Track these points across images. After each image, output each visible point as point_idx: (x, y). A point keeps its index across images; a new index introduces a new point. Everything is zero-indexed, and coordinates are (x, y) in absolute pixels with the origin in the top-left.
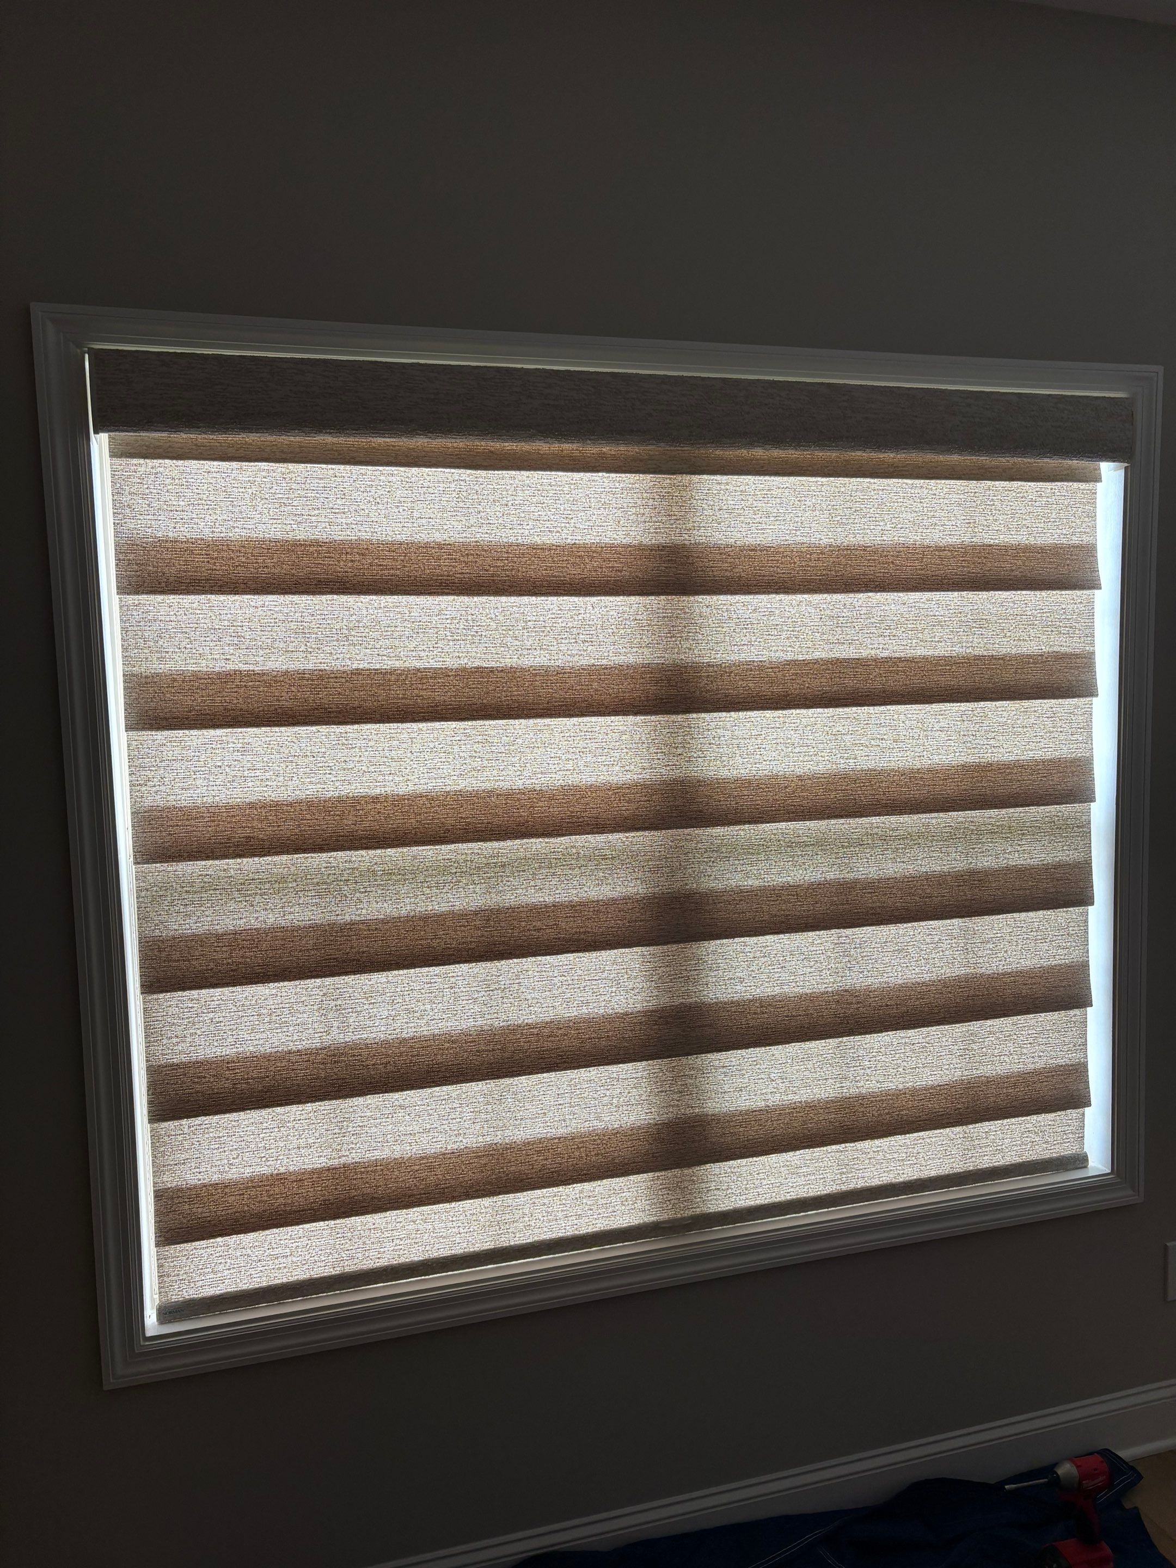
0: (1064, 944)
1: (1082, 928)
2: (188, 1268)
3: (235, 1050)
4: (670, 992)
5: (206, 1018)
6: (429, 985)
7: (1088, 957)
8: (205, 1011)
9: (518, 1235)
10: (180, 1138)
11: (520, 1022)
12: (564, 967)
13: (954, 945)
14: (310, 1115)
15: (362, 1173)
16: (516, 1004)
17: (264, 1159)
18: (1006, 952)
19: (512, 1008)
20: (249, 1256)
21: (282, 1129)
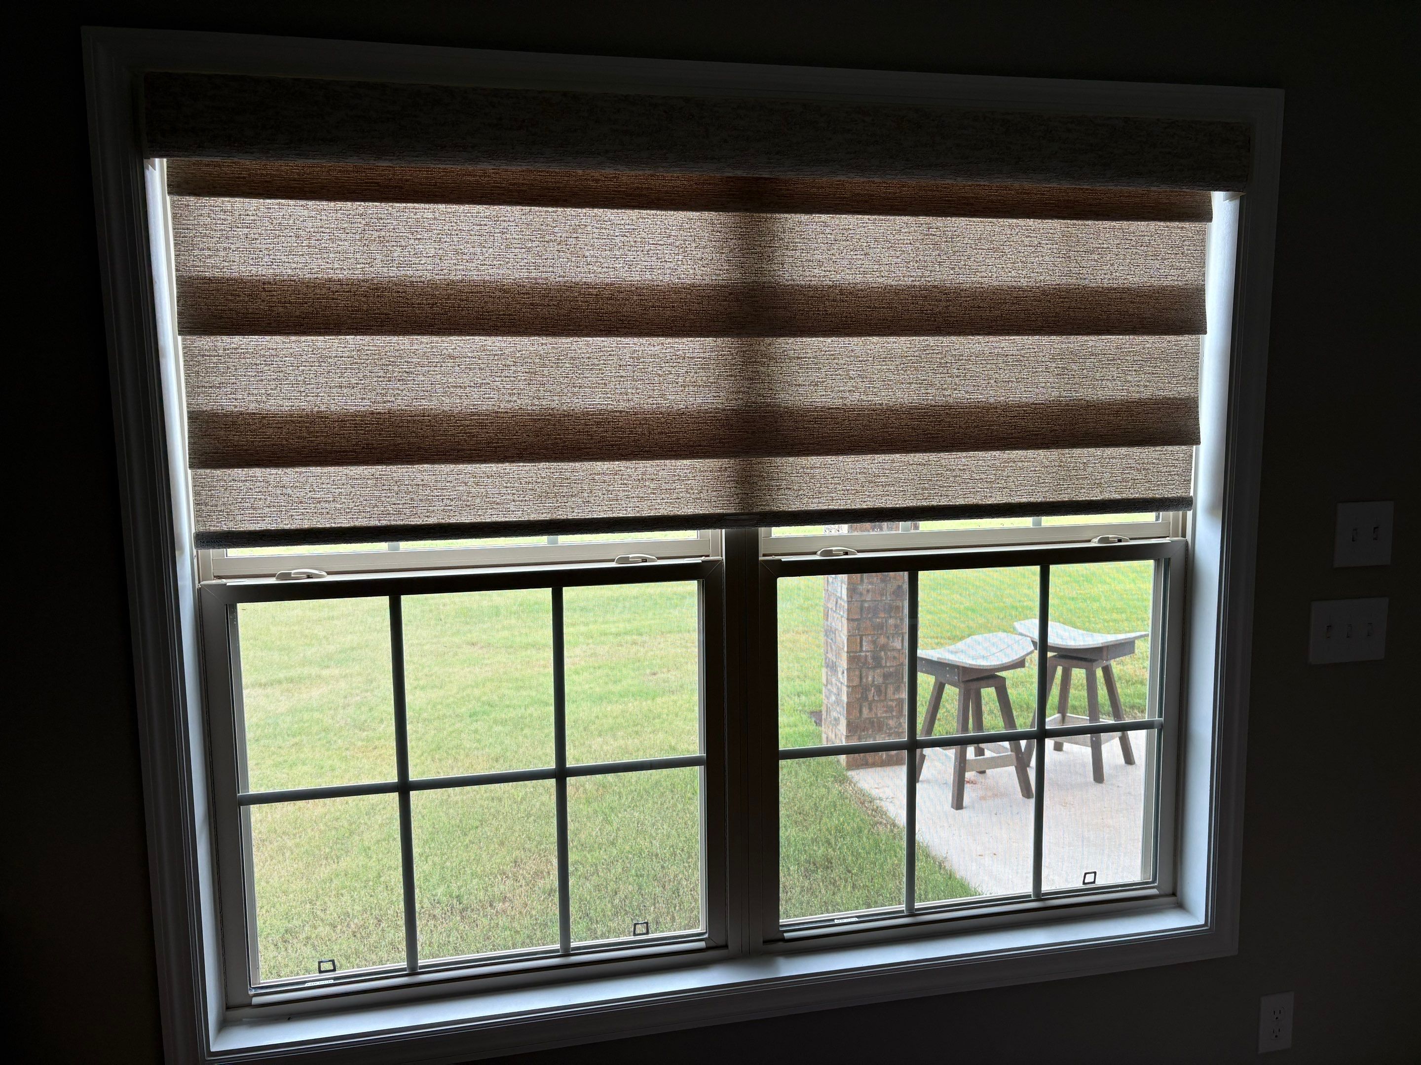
0: (1177, 264)
1: (1198, 248)
2: (226, 500)
3: (271, 271)
4: (742, 267)
5: (241, 233)
6: (479, 228)
7: (1204, 281)
8: (240, 225)
9: (576, 511)
10: (215, 360)
11: (578, 280)
12: (626, 227)
13: (1055, 251)
14: (353, 353)
15: (409, 422)
16: (573, 260)
17: (304, 394)
18: (1112, 265)
19: (569, 264)
20: (289, 496)
21: (323, 364)
